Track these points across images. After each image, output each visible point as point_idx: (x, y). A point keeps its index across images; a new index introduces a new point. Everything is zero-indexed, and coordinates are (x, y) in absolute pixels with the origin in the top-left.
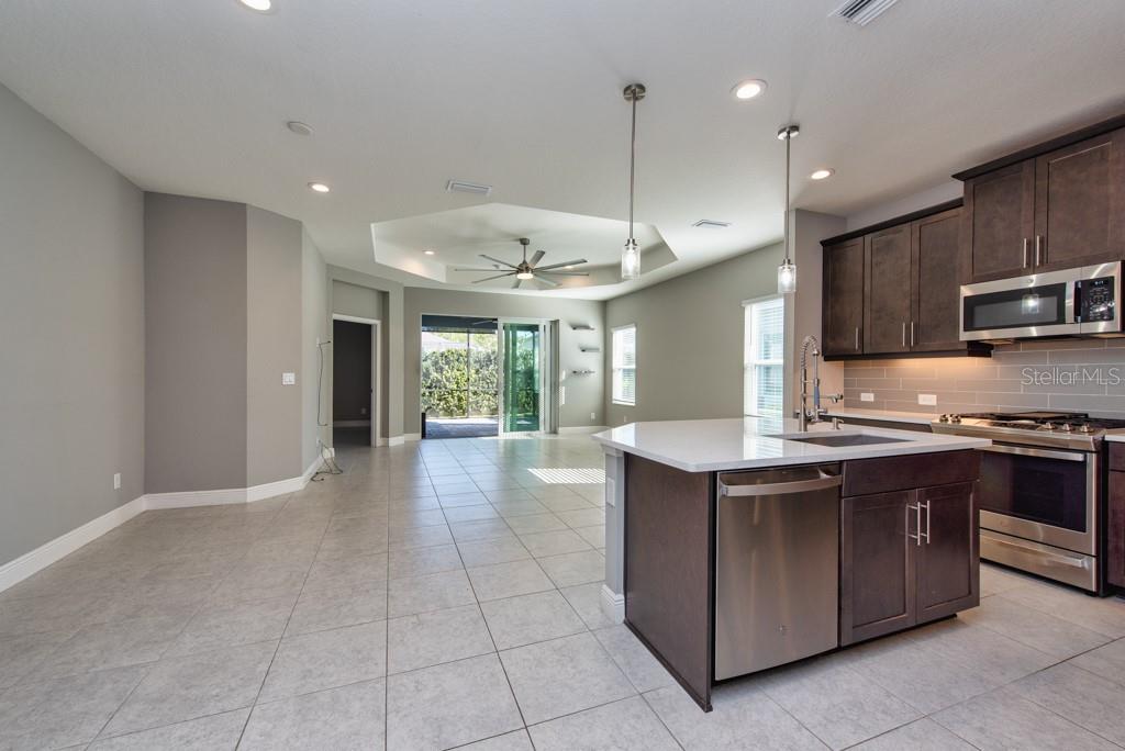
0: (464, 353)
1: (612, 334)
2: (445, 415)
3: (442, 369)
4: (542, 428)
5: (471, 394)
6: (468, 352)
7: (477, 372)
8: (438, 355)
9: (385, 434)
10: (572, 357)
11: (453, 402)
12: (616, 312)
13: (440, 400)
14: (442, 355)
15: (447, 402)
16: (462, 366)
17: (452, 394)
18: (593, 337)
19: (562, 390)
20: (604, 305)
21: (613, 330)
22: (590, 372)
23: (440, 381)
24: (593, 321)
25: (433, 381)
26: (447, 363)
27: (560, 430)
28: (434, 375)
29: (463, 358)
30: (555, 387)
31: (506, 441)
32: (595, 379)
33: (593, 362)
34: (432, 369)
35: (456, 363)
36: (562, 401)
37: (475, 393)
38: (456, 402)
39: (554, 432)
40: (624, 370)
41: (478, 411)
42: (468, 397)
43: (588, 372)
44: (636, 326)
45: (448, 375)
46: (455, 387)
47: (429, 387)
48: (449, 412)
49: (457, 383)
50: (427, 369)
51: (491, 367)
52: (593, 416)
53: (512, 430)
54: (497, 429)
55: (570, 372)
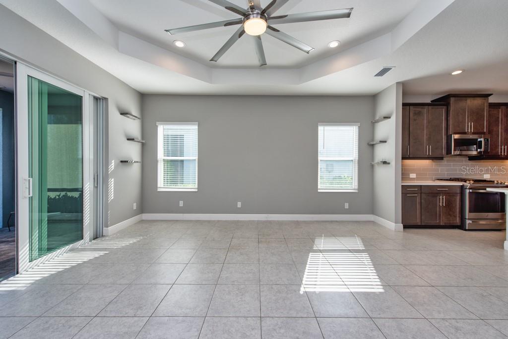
1: (157, 127)
10: (119, 145)
20: (142, 98)
21: (157, 124)
22: (133, 162)
33: (135, 152)
43: (136, 162)
44: (198, 125)
52: (134, 206)
55: (118, 161)
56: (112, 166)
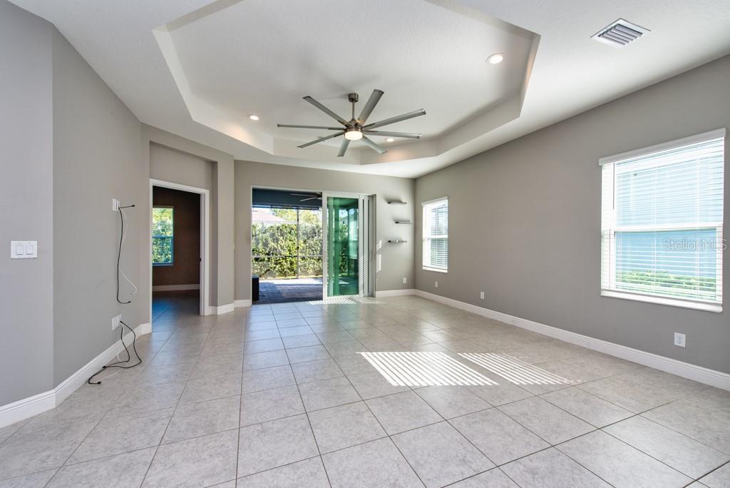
0: (295, 227)
1: (422, 207)
2: (280, 276)
3: (278, 240)
4: (361, 291)
5: (300, 259)
6: (298, 226)
7: (305, 242)
8: (275, 228)
9: (214, 303)
10: (387, 228)
11: (286, 265)
12: (424, 187)
13: (276, 264)
14: (278, 228)
15: (282, 266)
16: (293, 237)
17: (285, 259)
18: (404, 211)
19: (379, 257)
20: (414, 183)
21: (422, 204)
22: (403, 242)
23: (276, 249)
24: (405, 196)
25: (270, 249)
26: (282, 235)
27: (378, 293)
28: (272, 244)
29: (294, 231)
30: (372, 255)
31: (330, 306)
32: (406, 248)
33: (404, 233)
34: (270, 240)
35: (289, 235)
36: (379, 268)
37: (303, 259)
38: (289, 265)
39: (372, 295)
40: (433, 240)
41: (306, 273)
42: (298, 261)
43: (401, 242)
44: (448, 199)
45: (282, 244)
46: (288, 254)
47: (268, 254)
48: (283, 273)
49: (290, 251)
50: (266, 240)
51: (316, 238)
52: (405, 280)
53: (334, 294)
54: (321, 291)
55: (386, 241)
56: (380, 245)
